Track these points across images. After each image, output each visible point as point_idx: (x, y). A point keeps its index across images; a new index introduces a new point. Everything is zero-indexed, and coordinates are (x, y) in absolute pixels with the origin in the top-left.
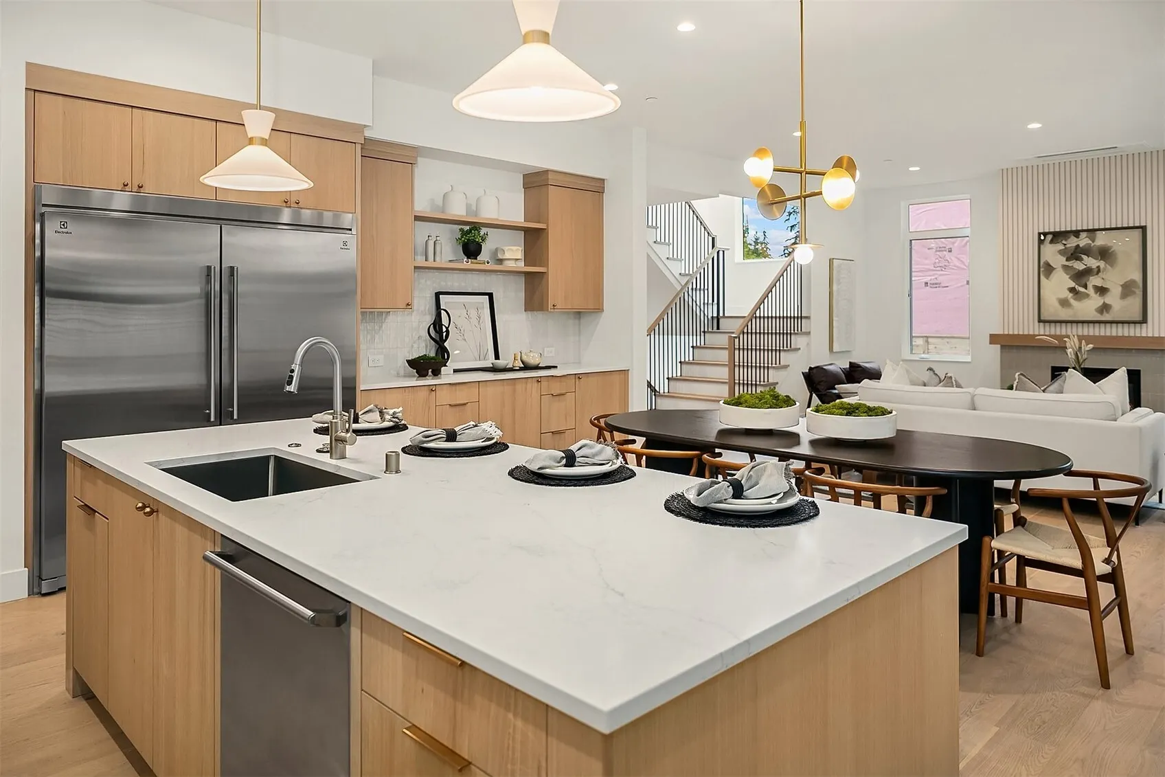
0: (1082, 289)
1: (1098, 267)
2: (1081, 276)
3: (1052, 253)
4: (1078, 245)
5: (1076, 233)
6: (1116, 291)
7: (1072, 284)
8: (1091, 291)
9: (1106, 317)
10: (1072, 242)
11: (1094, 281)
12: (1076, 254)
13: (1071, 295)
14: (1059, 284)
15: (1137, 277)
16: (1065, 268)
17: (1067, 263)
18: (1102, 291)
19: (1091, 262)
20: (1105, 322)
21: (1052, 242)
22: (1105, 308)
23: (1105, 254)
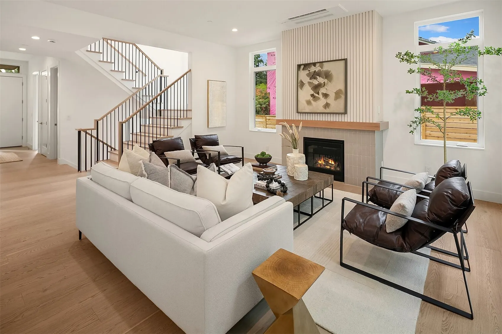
0: (316, 95)
1: (324, 83)
2: (316, 88)
3: (304, 75)
4: (315, 71)
5: (314, 64)
6: (332, 95)
7: (312, 92)
8: (321, 96)
9: (327, 110)
10: (313, 69)
11: (322, 90)
12: (313, 76)
13: (312, 98)
14: (306, 92)
15: (342, 87)
16: (309, 83)
17: (310, 81)
18: (326, 96)
19: (321, 80)
20: (328, 113)
21: (303, 69)
22: (327, 105)
23: (328, 76)
